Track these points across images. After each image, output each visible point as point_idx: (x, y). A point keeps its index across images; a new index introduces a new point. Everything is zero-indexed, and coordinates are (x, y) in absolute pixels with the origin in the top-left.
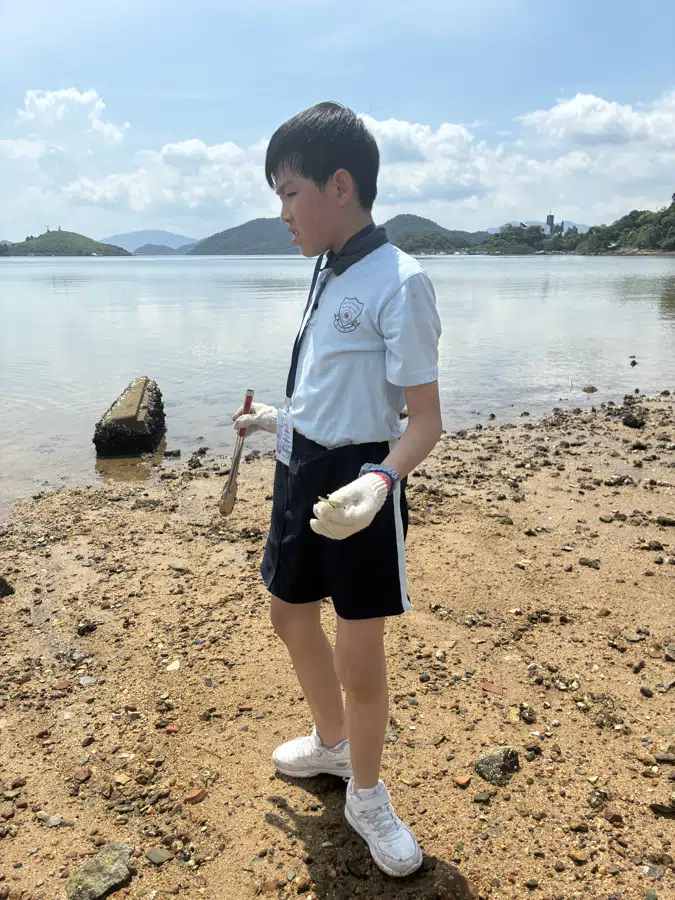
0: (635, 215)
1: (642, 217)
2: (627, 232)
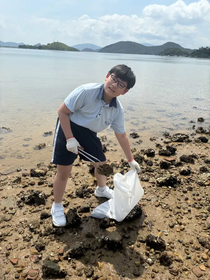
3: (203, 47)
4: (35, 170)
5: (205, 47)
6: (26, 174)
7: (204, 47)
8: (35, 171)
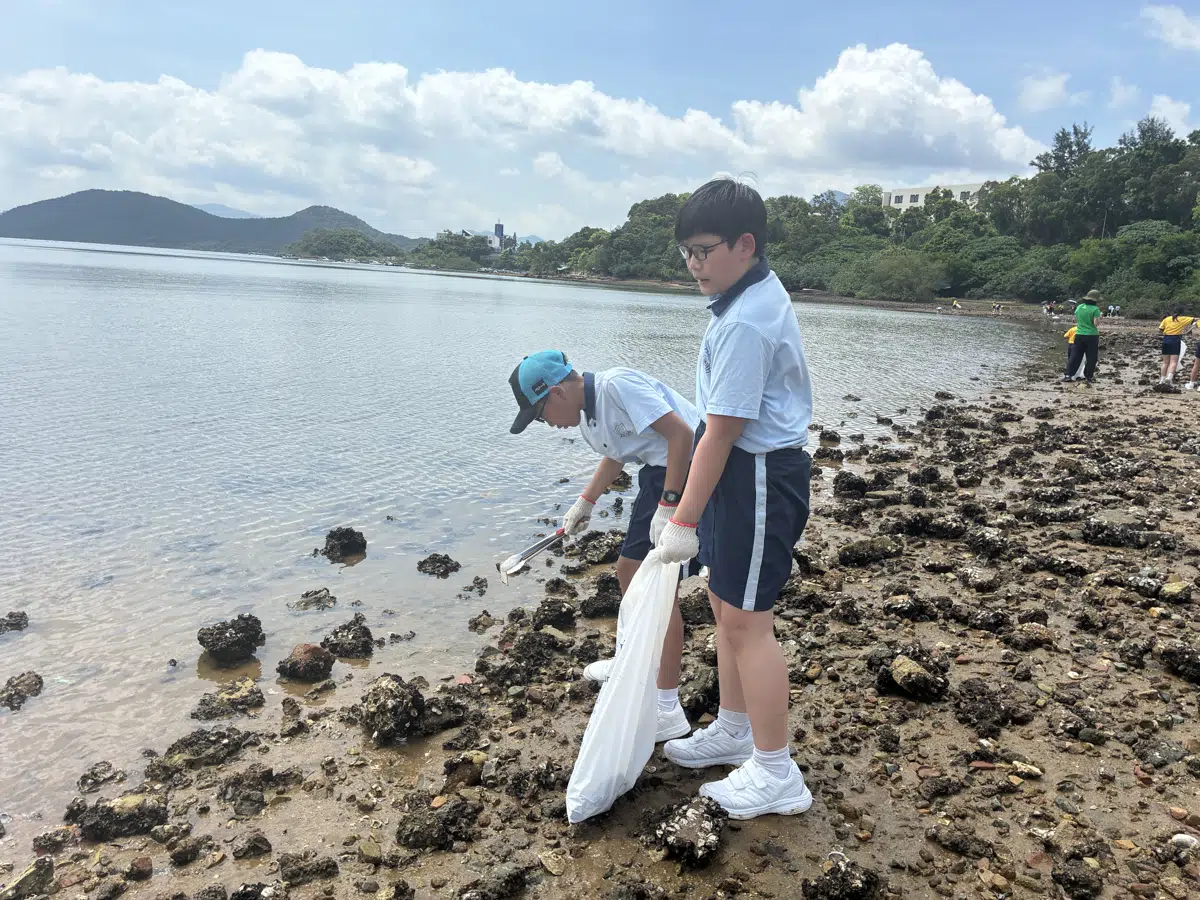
0: (586, 232)
1: (594, 235)
2: (580, 252)
3: (450, 233)
4: (108, 804)
5: (456, 231)
6: (59, 838)
7: (454, 232)
8: (111, 809)
